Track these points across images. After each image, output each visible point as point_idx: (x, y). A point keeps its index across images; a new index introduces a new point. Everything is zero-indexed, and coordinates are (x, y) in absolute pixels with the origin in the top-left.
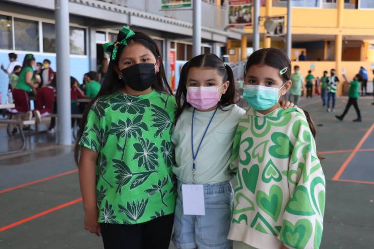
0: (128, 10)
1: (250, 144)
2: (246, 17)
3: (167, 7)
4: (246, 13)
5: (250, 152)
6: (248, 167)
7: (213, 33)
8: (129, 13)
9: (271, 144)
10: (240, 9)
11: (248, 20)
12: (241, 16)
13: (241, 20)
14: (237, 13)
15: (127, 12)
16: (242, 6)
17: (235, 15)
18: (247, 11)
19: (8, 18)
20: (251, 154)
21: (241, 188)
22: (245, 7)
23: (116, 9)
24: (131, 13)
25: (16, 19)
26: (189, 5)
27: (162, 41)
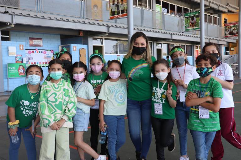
0: (171, 32)
1: (55, 95)
2: (235, 32)
3: (188, 30)
4: (234, 29)
5: (56, 97)
6: (57, 103)
7: (218, 40)
8: (172, 33)
9: (64, 92)
10: (231, 27)
11: (235, 33)
12: (231, 31)
13: (231, 33)
14: (229, 30)
15: (170, 33)
16: (232, 26)
17: (228, 31)
18: (235, 28)
19: (116, 40)
20: (57, 98)
21: (56, 111)
22: (233, 26)
23: (165, 32)
24: (173, 33)
25: (119, 40)
26: (199, 28)
27: (191, 46)
